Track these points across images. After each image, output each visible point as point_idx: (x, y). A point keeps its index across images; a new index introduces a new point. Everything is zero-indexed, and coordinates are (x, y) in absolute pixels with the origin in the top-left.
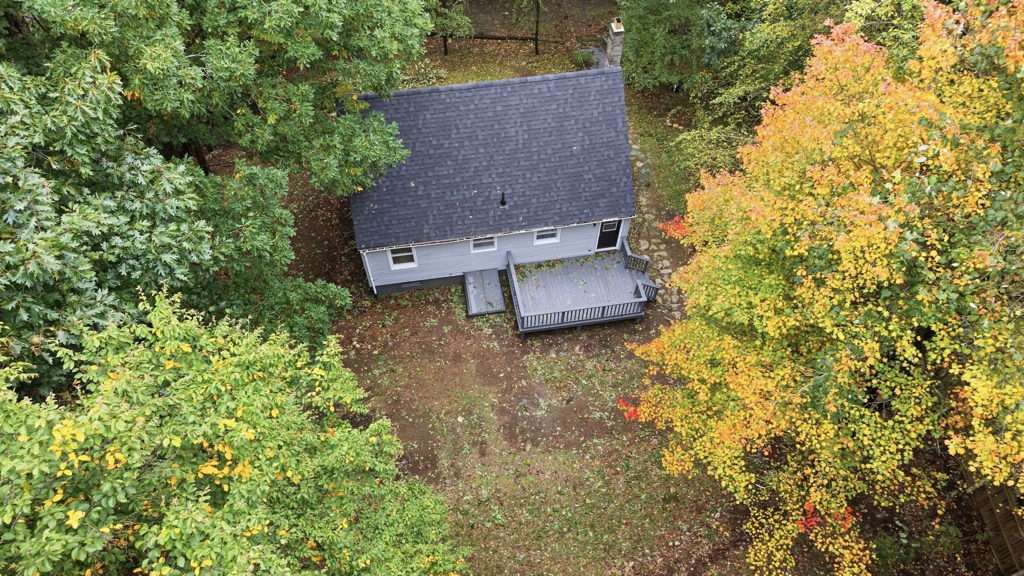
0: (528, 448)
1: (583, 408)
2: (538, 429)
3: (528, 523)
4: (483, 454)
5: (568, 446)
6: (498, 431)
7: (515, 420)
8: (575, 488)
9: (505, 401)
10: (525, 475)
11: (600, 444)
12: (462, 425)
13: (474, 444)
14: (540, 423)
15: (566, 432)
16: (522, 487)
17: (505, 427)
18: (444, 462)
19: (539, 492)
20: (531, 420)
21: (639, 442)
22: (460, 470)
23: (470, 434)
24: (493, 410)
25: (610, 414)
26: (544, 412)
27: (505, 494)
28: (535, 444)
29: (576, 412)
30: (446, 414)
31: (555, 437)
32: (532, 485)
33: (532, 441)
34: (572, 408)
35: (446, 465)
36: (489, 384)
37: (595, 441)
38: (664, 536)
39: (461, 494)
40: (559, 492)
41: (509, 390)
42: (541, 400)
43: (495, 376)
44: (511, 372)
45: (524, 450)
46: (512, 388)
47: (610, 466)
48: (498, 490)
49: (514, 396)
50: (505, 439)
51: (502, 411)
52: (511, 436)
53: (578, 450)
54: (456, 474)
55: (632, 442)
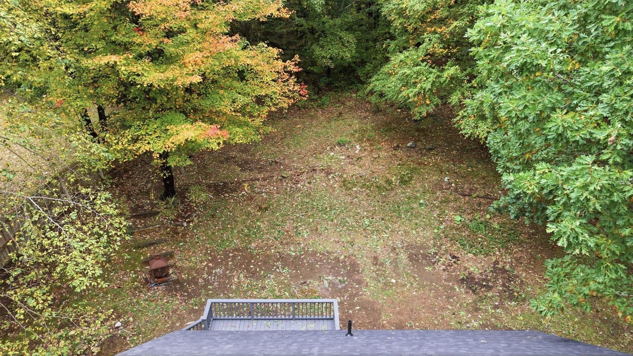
0: (342, 257)
1: (294, 277)
2: (333, 268)
3: (349, 217)
4: (376, 258)
5: (314, 253)
6: (363, 270)
7: (349, 274)
8: (317, 230)
9: (357, 289)
10: (347, 242)
11: (292, 251)
12: (392, 277)
13: (382, 264)
14: (330, 272)
15: (312, 263)
16: (350, 236)
17: (358, 271)
18: (403, 257)
19: (339, 232)
20: (336, 274)
21: (264, 247)
22: (392, 251)
23: (385, 271)
24: (367, 284)
25: (275, 270)
26: (326, 278)
27: (361, 234)
28: (337, 259)
29: (301, 275)
30: (405, 285)
31: (322, 261)
32: (344, 236)
33: (339, 261)
34: (303, 278)
35: (402, 255)
36: (369, 302)
37: (294, 254)
38: (277, 193)
39: (390, 238)
40: (327, 229)
41: (352, 296)
42: (327, 286)
43: (363, 308)
44: (348, 309)
45: (345, 256)
46: (350, 296)
47: (290, 236)
48: (366, 237)
49: (348, 291)
50: (358, 264)
51: (359, 282)
52: (354, 265)
53: (308, 251)
54: (395, 249)
55: (269, 248)
